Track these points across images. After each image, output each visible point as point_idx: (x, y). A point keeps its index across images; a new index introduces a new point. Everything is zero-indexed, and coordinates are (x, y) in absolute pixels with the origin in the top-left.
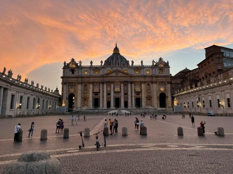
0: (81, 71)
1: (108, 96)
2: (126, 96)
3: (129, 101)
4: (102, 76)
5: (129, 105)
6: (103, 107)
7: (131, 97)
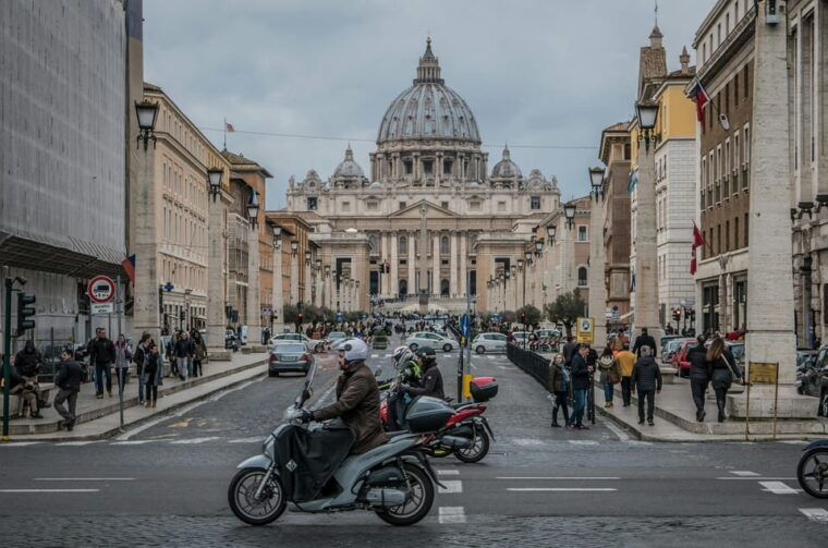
0: (335, 203)
1: (403, 266)
2: (446, 266)
3: (453, 279)
4: (387, 218)
5: (453, 289)
6: (389, 294)
7: (459, 269)
